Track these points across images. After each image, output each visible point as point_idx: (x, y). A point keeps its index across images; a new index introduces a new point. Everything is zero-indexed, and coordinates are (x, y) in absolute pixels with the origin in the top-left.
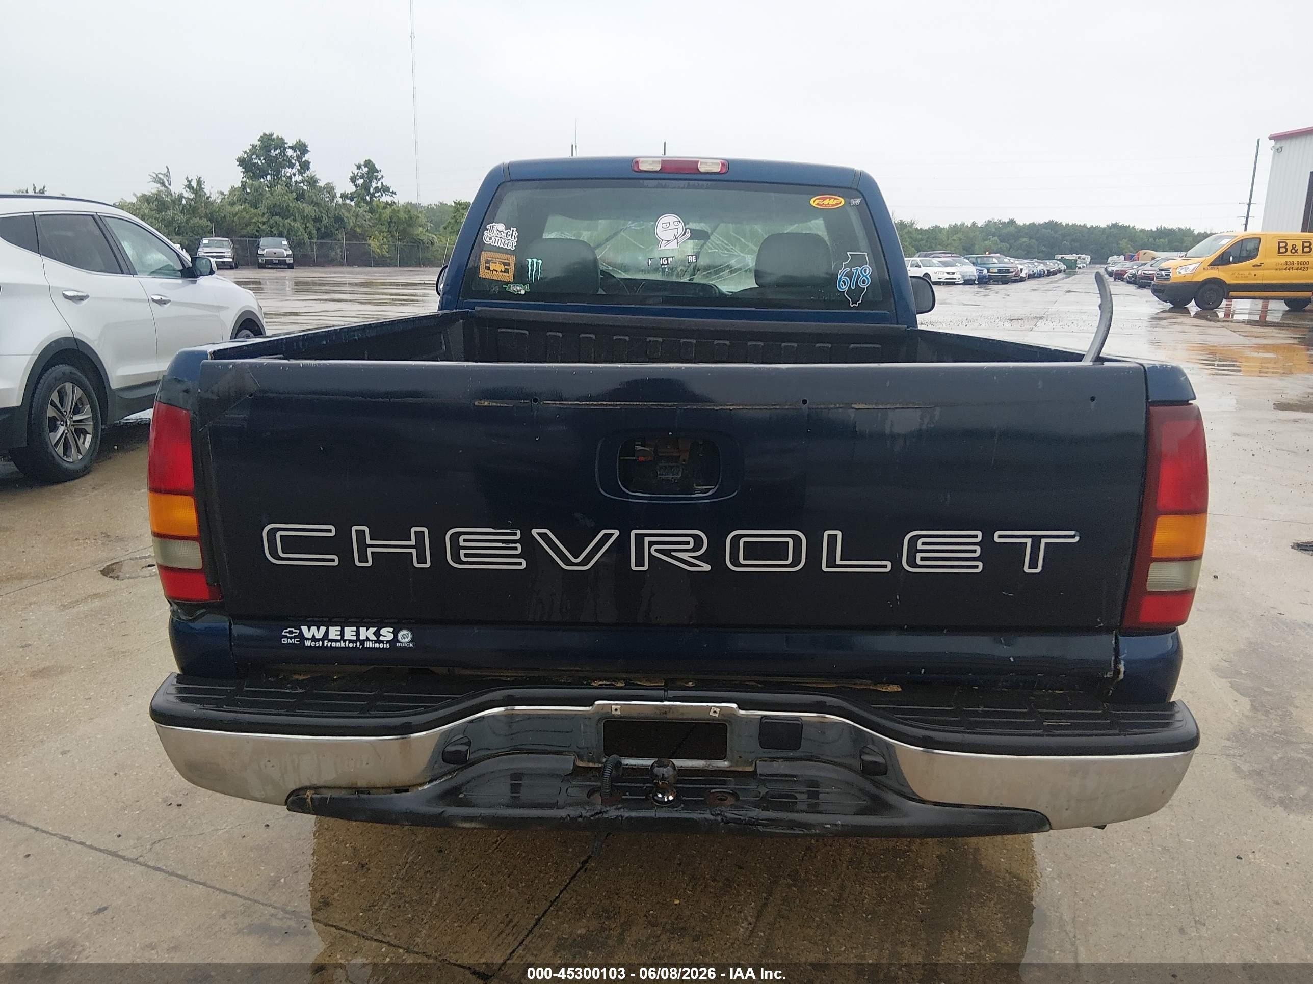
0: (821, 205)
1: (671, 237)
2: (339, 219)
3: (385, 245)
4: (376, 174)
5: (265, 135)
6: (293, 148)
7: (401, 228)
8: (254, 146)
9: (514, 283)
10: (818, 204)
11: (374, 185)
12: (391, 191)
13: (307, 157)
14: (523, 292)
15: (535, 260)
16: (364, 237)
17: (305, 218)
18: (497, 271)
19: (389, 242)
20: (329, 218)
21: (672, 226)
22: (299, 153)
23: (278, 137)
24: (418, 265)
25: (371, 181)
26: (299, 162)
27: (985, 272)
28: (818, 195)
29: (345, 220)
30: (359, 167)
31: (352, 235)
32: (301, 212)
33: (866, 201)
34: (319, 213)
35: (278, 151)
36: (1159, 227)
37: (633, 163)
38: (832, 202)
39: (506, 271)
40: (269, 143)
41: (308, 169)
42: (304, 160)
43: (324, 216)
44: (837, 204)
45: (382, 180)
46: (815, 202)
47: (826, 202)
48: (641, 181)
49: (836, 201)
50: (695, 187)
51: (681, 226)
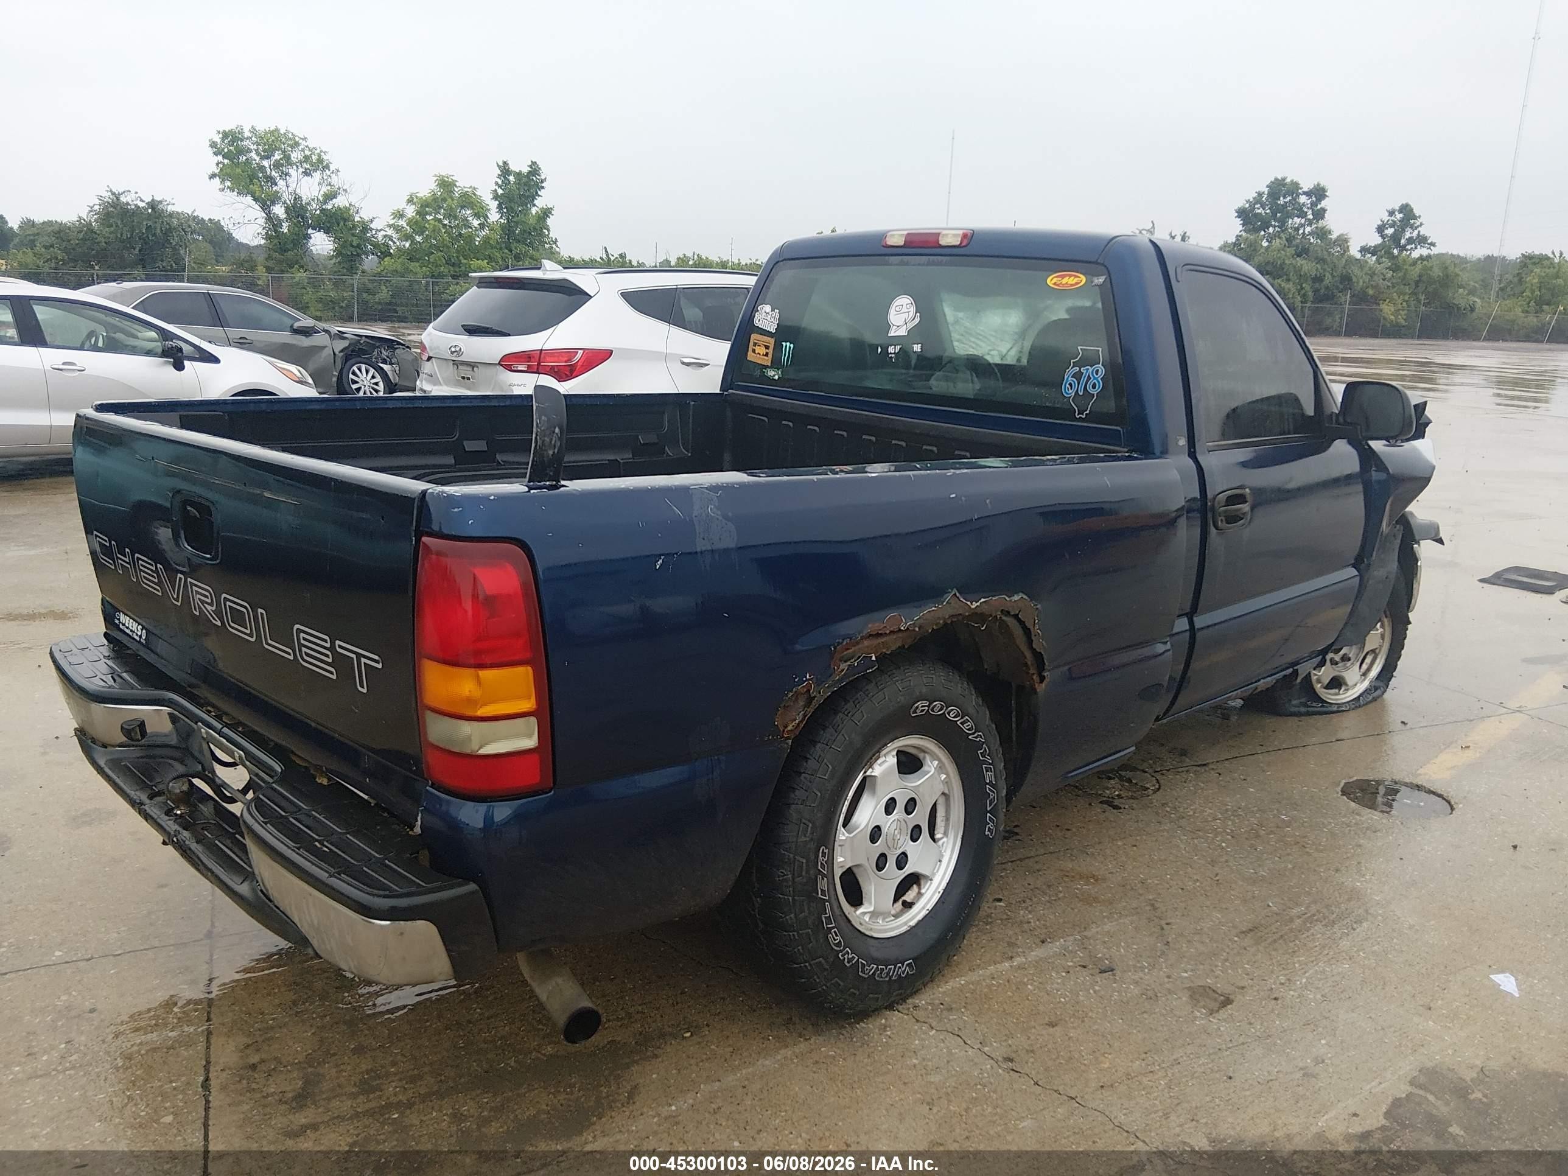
0: (1058, 285)
1: (901, 323)
2: (1346, 280)
3: (1403, 310)
4: (1412, 222)
5: (1276, 179)
6: (1308, 194)
7: (1430, 289)
8: (1260, 194)
9: (771, 367)
10: (1055, 284)
11: (1408, 235)
12: (1429, 241)
13: (1323, 204)
14: (776, 377)
15: (788, 344)
16: (1376, 300)
17: (1302, 277)
18: (760, 355)
19: (1409, 306)
20: (1333, 277)
21: (904, 310)
22: (1314, 199)
23: (1292, 181)
24: (1445, 337)
25: (1404, 231)
26: (1313, 210)
28: (1056, 272)
29: (1354, 279)
30: (1391, 213)
31: (1361, 298)
32: (1298, 270)
33: (1111, 280)
34: (1322, 271)
35: (1288, 199)
37: (881, 237)
38: (1072, 281)
39: (767, 355)
40: (1280, 188)
41: (1323, 218)
42: (1319, 207)
43: (1327, 274)
44: (1077, 283)
45: (1419, 229)
46: (1051, 281)
47: (1065, 281)
48: (886, 257)
49: (1076, 280)
50: (934, 264)
51: (912, 309)
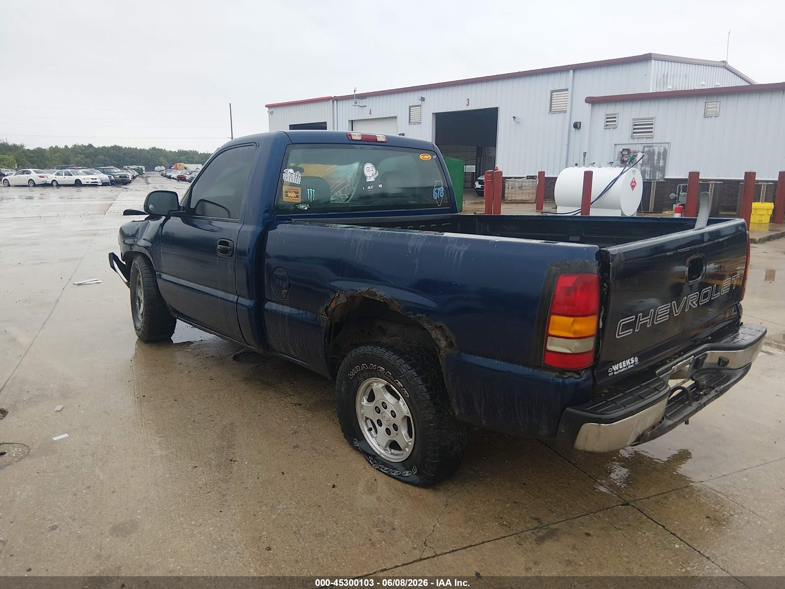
1: (371, 175)
9: (301, 203)
10: (422, 158)
14: (306, 208)
15: (311, 190)
18: (292, 197)
21: (371, 169)
27: (112, 177)
28: (421, 154)
36: (179, 150)
38: (427, 157)
39: (297, 197)
44: (429, 158)
47: (425, 157)
48: (353, 145)
50: (376, 149)
51: (374, 169)
